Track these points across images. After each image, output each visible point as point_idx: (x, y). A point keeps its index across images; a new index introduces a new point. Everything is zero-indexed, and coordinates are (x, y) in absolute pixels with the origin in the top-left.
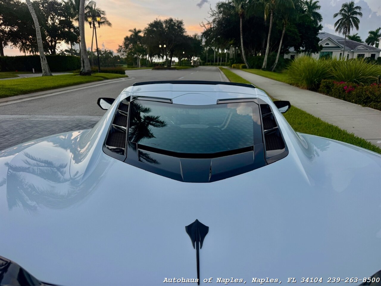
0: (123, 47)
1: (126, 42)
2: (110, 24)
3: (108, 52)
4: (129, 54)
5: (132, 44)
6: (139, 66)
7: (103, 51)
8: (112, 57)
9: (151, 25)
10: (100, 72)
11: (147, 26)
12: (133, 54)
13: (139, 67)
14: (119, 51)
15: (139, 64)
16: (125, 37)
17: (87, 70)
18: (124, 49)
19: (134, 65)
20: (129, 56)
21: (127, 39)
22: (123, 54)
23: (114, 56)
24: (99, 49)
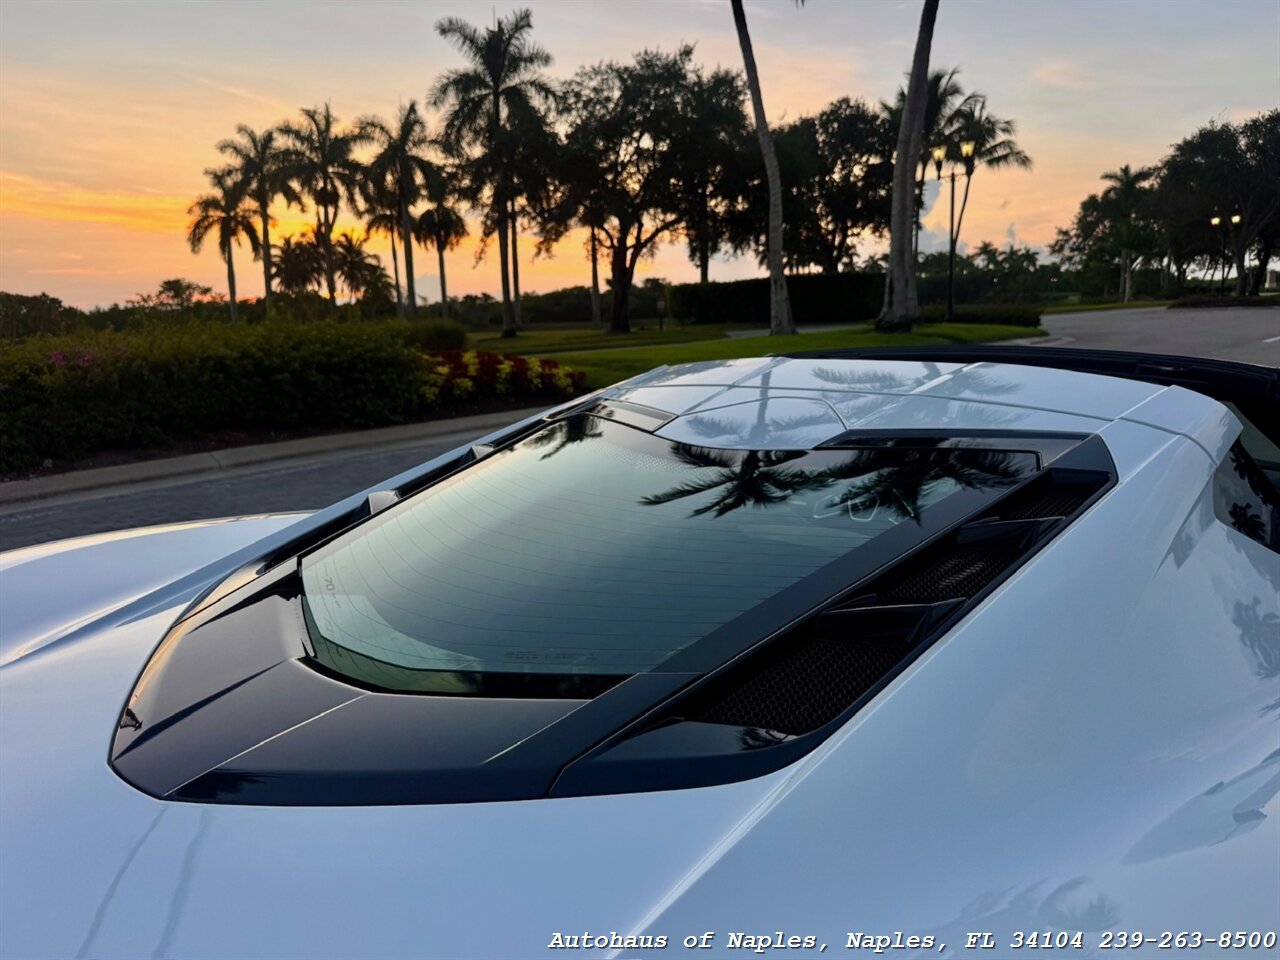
0: (1073, 233)
1: (1085, 216)
2: (1025, 161)
3: (1020, 253)
4: (1091, 257)
5: (1107, 223)
6: (1124, 296)
7: (1002, 253)
8: (1032, 269)
9: (1187, 148)
10: (950, 321)
11: (1171, 151)
12: (1107, 258)
13: (1123, 300)
14: (1056, 248)
15: (1125, 289)
16: (1085, 197)
17: (898, 315)
18: (1074, 239)
19: (1106, 295)
20: (1091, 264)
21: (1090, 205)
22: (1070, 259)
23: (1038, 267)
24: (991, 248)
